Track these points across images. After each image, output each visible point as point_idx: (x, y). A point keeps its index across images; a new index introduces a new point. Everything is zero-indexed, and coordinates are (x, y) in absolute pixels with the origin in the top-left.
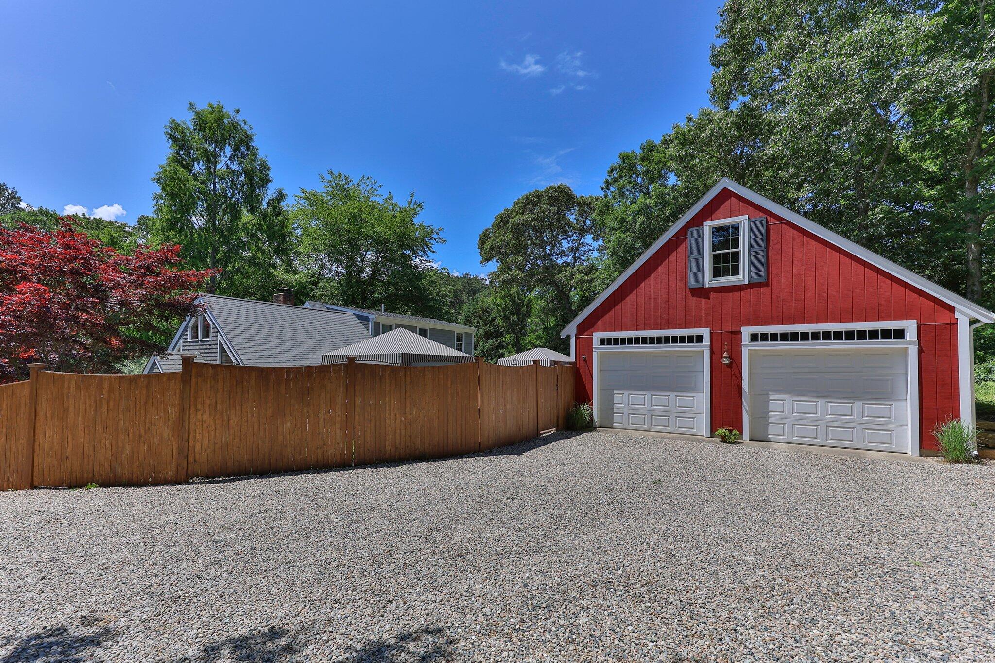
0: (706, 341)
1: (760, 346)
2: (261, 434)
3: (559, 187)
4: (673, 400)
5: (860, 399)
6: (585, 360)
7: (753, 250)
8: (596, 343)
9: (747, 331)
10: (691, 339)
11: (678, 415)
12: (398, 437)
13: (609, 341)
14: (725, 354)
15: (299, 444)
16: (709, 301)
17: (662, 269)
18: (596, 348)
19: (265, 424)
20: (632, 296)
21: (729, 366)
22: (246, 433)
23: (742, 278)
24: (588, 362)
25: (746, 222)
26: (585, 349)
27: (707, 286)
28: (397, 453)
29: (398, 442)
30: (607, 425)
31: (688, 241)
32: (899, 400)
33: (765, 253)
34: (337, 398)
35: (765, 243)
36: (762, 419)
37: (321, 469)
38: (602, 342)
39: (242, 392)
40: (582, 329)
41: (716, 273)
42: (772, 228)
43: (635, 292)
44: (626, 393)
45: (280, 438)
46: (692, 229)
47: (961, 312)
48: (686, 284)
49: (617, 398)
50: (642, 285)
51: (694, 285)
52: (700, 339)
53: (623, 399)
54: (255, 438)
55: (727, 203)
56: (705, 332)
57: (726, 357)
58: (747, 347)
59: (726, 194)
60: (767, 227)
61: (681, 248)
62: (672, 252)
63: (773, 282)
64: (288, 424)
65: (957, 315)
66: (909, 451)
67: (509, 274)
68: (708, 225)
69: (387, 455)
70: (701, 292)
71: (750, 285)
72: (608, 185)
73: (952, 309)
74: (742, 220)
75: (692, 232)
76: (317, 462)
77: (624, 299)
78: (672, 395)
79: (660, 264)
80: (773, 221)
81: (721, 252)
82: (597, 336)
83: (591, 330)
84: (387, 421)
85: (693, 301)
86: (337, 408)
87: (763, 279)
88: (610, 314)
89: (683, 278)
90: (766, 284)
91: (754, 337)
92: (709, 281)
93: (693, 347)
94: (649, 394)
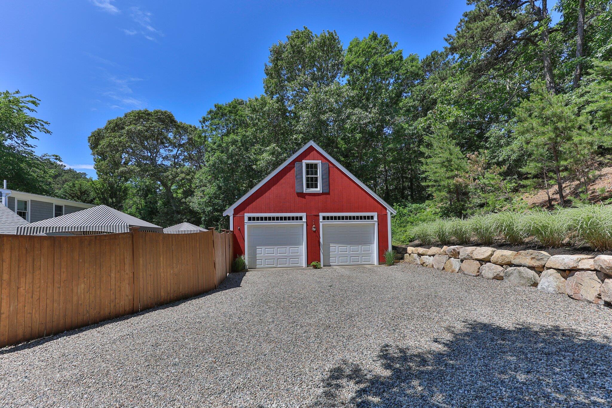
0: (304, 220)
1: (327, 222)
2: (56, 297)
3: (165, 113)
4: (288, 250)
5: (361, 244)
6: (239, 230)
7: (324, 177)
8: (246, 220)
9: (321, 215)
10: (297, 218)
11: (291, 257)
12: (169, 285)
13: (254, 219)
14: (314, 226)
15: (93, 302)
16: (306, 200)
17: (282, 181)
18: (246, 223)
19: (59, 288)
20: (267, 194)
21: (315, 232)
22: (39, 299)
23: (319, 189)
24: (242, 231)
25: (321, 163)
26: (240, 224)
27: (304, 192)
28: (169, 297)
29: (169, 289)
30: (253, 268)
31: (295, 168)
32: (372, 244)
33: (328, 179)
34: (126, 260)
35: (328, 174)
36: (327, 256)
37: (113, 318)
38: (250, 219)
39: (34, 260)
40: (237, 211)
41: (308, 186)
42: (330, 168)
43: (268, 192)
44: (263, 248)
45: (75, 299)
46: (297, 163)
47: (388, 210)
48: (294, 190)
49: (258, 251)
50: (272, 188)
51: (299, 191)
52: (301, 218)
53: (262, 252)
54: (48, 301)
55: (312, 153)
56: (304, 215)
57: (314, 227)
58: (322, 222)
59: (311, 149)
60: (329, 167)
61: (292, 172)
62: (288, 173)
63: (331, 193)
64: (83, 286)
65: (387, 211)
66: (376, 264)
67: (127, 168)
68: (305, 162)
69: (162, 299)
70: (302, 195)
71: (323, 194)
72: (204, 120)
73: (386, 209)
74: (319, 162)
75: (297, 164)
76: (110, 313)
77: (263, 195)
78: (288, 247)
79: (282, 178)
80: (331, 165)
81: (310, 176)
82: (247, 215)
83: (243, 212)
84: (162, 275)
85: (298, 199)
86: (126, 268)
87: (327, 191)
88: (254, 203)
89: (293, 187)
90: (328, 194)
91: (324, 218)
92: (305, 190)
93: (298, 222)
94: (276, 247)
